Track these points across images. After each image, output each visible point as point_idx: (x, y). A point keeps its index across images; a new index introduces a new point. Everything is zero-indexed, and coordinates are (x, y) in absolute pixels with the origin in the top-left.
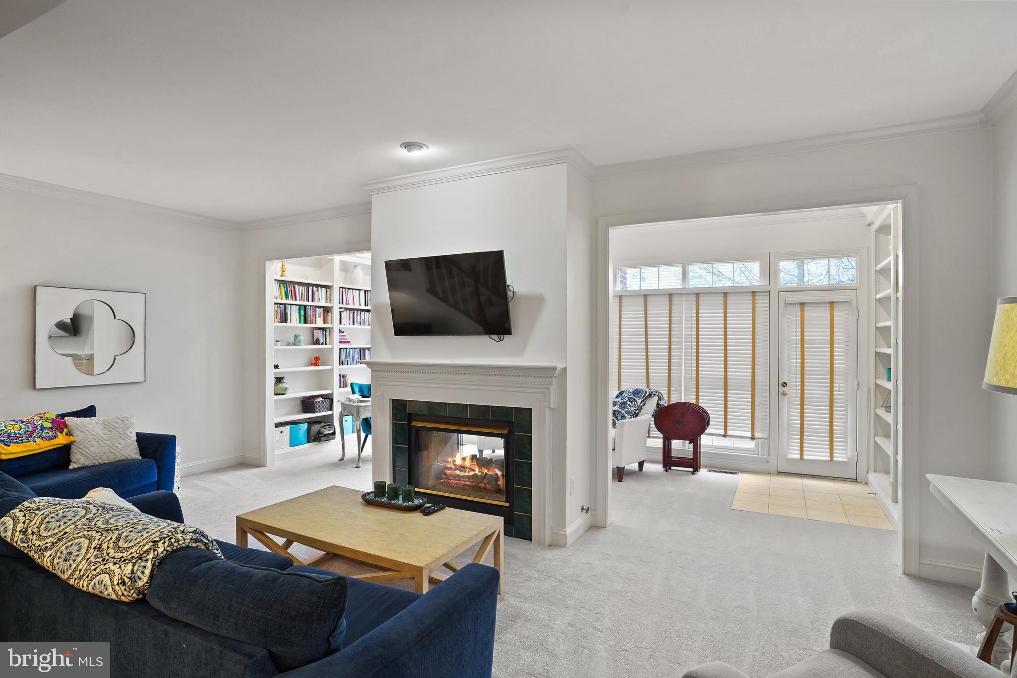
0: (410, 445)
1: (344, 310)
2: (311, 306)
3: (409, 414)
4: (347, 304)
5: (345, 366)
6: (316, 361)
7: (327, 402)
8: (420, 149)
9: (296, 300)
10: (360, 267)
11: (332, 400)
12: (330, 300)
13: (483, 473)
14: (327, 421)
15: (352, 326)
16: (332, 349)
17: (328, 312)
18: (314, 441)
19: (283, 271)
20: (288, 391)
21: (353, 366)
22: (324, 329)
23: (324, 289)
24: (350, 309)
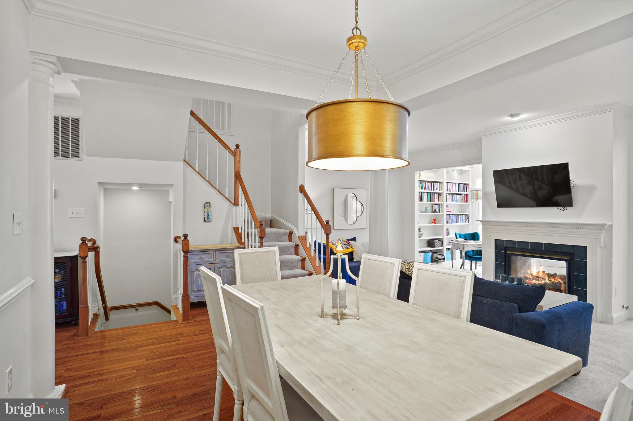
0: (505, 263)
1: (448, 194)
2: (433, 193)
3: (505, 247)
4: (450, 191)
5: (449, 224)
6: (434, 221)
7: (440, 243)
8: (518, 116)
9: (426, 190)
10: (455, 171)
11: (443, 241)
12: (442, 189)
13: (551, 281)
14: (440, 252)
15: (452, 203)
16: (443, 215)
17: (440, 195)
18: (435, 262)
19: (420, 176)
20: (423, 236)
21: (453, 224)
22: (439, 205)
23: (439, 184)
24: (451, 194)
